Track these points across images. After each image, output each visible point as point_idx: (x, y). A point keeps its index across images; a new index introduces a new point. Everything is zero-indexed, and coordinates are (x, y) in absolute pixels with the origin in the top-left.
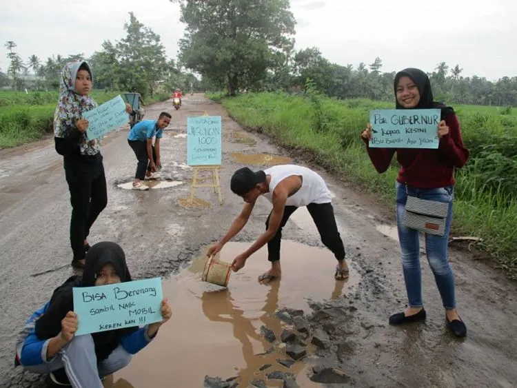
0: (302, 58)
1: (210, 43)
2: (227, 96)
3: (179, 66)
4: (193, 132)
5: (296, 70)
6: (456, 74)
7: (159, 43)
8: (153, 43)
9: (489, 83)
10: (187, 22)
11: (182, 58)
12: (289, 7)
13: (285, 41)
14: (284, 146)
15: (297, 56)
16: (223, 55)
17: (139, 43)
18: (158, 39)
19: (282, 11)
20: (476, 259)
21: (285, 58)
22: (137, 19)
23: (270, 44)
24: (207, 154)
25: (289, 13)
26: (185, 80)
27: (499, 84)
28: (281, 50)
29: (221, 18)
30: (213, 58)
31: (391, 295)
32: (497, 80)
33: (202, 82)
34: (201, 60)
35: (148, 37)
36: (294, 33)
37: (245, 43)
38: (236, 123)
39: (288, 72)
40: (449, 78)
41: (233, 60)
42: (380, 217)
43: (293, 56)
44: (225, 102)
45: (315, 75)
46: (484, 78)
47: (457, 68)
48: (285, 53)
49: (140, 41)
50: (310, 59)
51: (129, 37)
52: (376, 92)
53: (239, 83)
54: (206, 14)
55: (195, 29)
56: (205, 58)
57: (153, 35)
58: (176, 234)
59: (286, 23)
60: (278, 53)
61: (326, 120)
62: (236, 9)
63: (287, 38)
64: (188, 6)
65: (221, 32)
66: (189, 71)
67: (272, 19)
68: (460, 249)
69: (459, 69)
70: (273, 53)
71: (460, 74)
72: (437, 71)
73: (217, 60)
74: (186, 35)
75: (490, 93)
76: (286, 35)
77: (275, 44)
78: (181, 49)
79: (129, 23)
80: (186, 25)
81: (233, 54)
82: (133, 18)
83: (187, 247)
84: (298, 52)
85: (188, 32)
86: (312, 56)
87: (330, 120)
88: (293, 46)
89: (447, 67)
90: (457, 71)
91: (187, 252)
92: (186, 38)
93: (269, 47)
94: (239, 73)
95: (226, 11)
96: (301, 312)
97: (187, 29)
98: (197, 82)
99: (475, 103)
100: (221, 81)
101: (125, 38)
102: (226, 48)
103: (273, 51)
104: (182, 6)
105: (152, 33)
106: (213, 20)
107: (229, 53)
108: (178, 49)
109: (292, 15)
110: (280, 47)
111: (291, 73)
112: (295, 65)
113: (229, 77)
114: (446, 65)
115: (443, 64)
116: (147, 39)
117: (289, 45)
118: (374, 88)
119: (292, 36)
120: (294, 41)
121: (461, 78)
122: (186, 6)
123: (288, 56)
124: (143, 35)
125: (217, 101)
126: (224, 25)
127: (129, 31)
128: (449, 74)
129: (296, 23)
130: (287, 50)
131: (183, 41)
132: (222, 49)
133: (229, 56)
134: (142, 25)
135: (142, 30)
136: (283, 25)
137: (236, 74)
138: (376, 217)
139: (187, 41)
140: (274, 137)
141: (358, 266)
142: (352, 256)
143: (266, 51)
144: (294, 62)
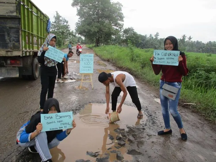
0: (126, 31)
1: (88, 24)
2: (95, 46)
3: (76, 33)
4: (82, 60)
5: (124, 36)
6: (190, 40)
7: (68, 24)
8: (65, 24)
9: (203, 44)
10: (79, 16)
11: (77, 30)
12: (121, 11)
13: (119, 25)
14: (118, 67)
15: (124, 31)
16: (94, 29)
17: (59, 24)
18: (67, 22)
19: (119, 12)
20: (193, 112)
21: (119, 31)
22: (59, 14)
23: (113, 26)
24: (88, 69)
25: (122, 13)
26: (78, 39)
27: (207, 44)
28: (118, 28)
29: (93, 15)
30: (90, 31)
31: (159, 124)
32: (207, 43)
33: (85, 40)
34: (85, 31)
35: (63, 21)
36: (123, 21)
37: (103, 25)
38: (99, 58)
39: (121, 37)
40: (187, 41)
41: (98, 32)
42: (156, 95)
43: (123, 30)
44: (94, 48)
45: (131, 38)
46: (201, 42)
47: (190, 37)
48: (119, 29)
49: (60, 23)
50: (130, 32)
51: (55, 21)
52: (157, 46)
53: (100, 41)
54: (88, 13)
55: (83, 18)
56: (86, 30)
57: (66, 21)
58: (75, 100)
59: (120, 17)
60: (117, 29)
61: (136, 57)
62: (100, 11)
63: (120, 23)
64: (80, 9)
65: (93, 20)
66: (80, 36)
67: (114, 15)
68: (187, 108)
69: (191, 37)
70: (114, 29)
71: (191, 40)
72: (182, 38)
73: (91, 31)
74: (79, 21)
75: (204, 48)
76: (120, 22)
77: (115, 25)
78: (77, 26)
79: (56, 16)
80: (79, 17)
81: (98, 29)
82: (57, 14)
83: (79, 105)
84: (125, 29)
85: (79, 20)
86: (130, 31)
87: (137, 57)
88: (123, 27)
89: (186, 37)
90: (190, 38)
91: (79, 107)
92: (79, 22)
93: (113, 27)
94: (100, 37)
95: (95, 12)
96: (124, 130)
97: (79, 19)
98: (83, 40)
99: (197, 51)
100: (93, 40)
101: (54, 21)
102: (95, 27)
103: (115, 28)
104: (77, 9)
105: (65, 20)
106: (90, 15)
107: (96, 28)
108: (76, 27)
109: (122, 14)
110: (117, 27)
111: (122, 38)
112: (124, 34)
113: (96, 39)
114: (185, 36)
115: (184, 35)
116: (63, 22)
117: (121, 26)
118: (156, 44)
119: (122, 23)
120: (123, 25)
121: (192, 41)
122: (79, 9)
123: (121, 31)
124: (61, 20)
125: (91, 48)
126: (95, 17)
127: (56, 19)
128: (187, 39)
129: (124, 17)
130: (120, 28)
131: (77, 23)
132: (93, 27)
133: (96, 30)
134: (61, 17)
135: (61, 18)
136: (119, 18)
137: (99, 38)
138: (154, 95)
139: (79, 24)
140: (114, 63)
141: (146, 113)
142: (144, 110)
143: (112, 28)
144: (123, 33)
